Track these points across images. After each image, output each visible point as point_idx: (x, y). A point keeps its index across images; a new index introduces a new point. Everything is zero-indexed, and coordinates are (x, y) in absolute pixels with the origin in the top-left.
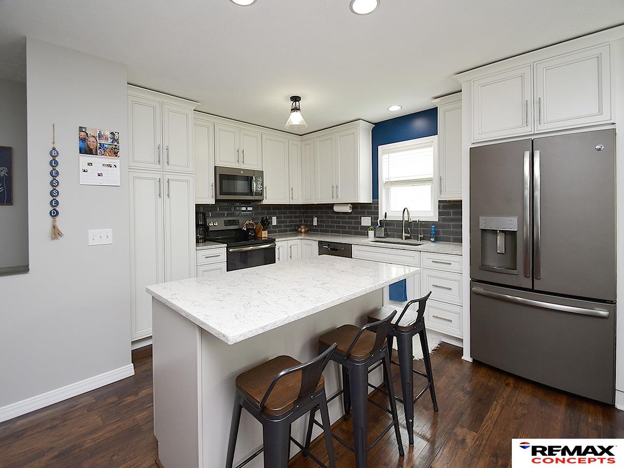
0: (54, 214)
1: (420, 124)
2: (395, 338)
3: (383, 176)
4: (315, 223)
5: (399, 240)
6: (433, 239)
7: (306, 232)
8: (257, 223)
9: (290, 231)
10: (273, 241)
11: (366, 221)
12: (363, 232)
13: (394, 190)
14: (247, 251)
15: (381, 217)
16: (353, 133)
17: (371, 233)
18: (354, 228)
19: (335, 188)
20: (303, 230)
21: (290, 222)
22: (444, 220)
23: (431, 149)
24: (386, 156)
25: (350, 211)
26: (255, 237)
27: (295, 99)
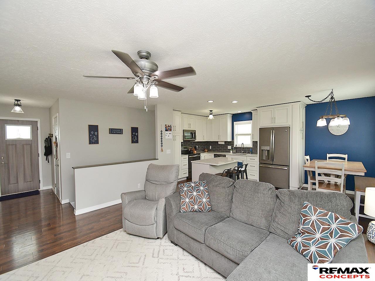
0: (162, 146)
1: (247, 116)
2: (240, 173)
3: (235, 133)
4: (211, 148)
5: (241, 154)
6: (251, 153)
7: (207, 152)
8: (193, 148)
9: (202, 151)
10: (200, 154)
11: (229, 147)
12: (229, 151)
13: (239, 137)
14: (194, 157)
15: (235, 146)
16: (226, 118)
17: (231, 151)
18: (225, 150)
19: (219, 136)
20: (206, 151)
21: (202, 148)
22: (254, 147)
23: (251, 124)
24: (236, 126)
25: (224, 144)
26: (193, 153)
27: (211, 111)
